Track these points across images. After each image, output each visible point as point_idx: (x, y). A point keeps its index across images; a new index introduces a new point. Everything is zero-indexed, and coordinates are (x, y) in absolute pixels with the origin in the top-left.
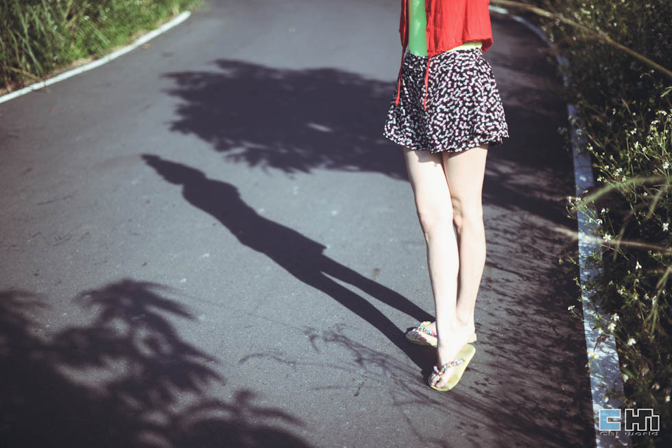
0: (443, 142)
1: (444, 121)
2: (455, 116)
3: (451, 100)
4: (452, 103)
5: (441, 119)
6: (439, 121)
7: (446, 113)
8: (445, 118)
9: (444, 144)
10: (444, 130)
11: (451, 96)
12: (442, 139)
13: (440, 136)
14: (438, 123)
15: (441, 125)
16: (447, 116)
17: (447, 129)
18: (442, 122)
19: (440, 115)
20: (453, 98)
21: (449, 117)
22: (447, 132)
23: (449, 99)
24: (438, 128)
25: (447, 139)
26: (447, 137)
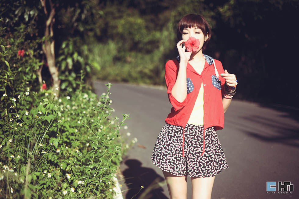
0: (204, 172)
1: (206, 161)
2: (212, 159)
3: (210, 150)
4: (211, 152)
5: (204, 160)
6: (203, 160)
7: (207, 157)
8: (206, 159)
9: (205, 173)
10: (205, 166)
11: (211, 148)
12: (204, 170)
13: (203, 169)
14: (202, 162)
15: (204, 163)
16: (207, 158)
17: (207, 165)
18: (204, 161)
19: (204, 157)
20: (212, 149)
21: (209, 159)
22: (207, 167)
23: (209, 149)
24: (202, 164)
25: (207, 171)
26: (207, 169)
